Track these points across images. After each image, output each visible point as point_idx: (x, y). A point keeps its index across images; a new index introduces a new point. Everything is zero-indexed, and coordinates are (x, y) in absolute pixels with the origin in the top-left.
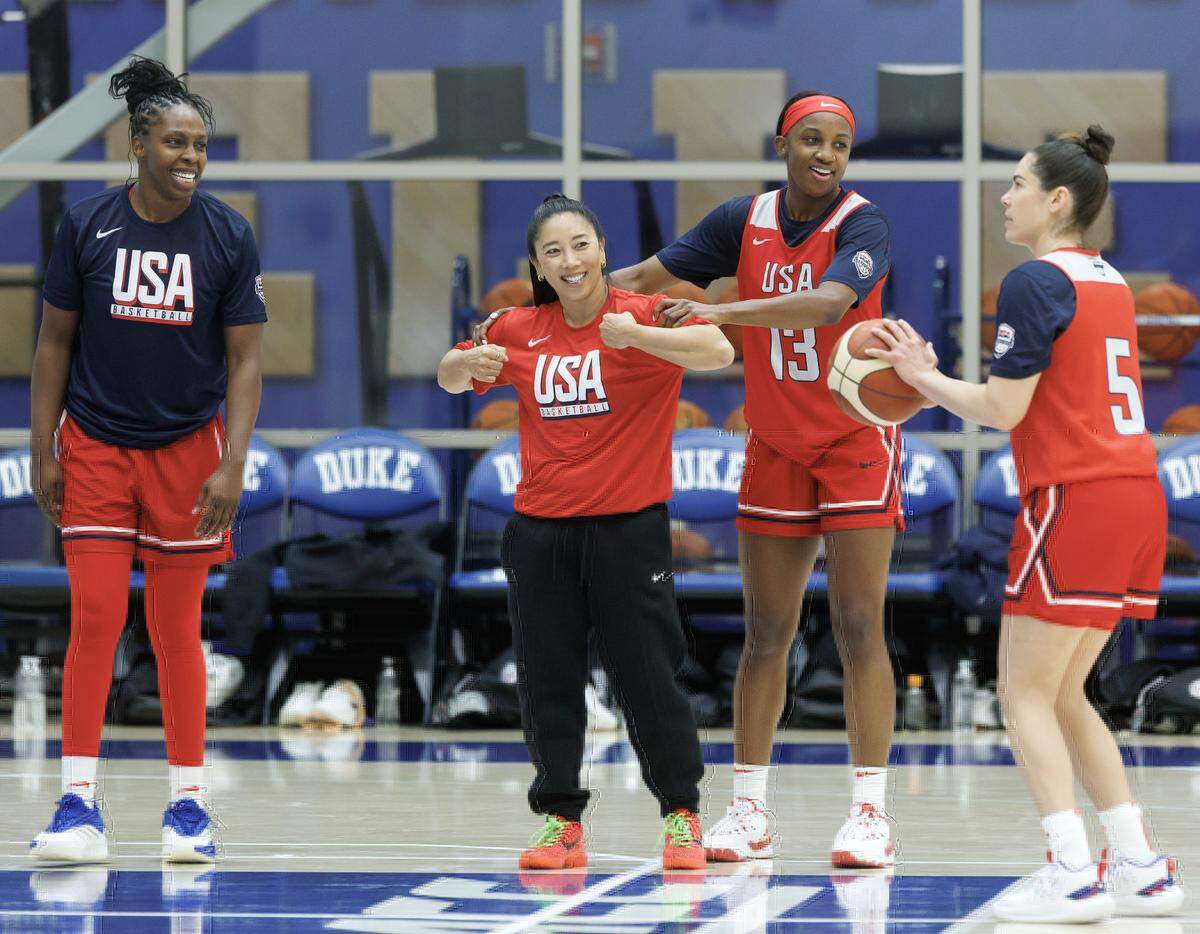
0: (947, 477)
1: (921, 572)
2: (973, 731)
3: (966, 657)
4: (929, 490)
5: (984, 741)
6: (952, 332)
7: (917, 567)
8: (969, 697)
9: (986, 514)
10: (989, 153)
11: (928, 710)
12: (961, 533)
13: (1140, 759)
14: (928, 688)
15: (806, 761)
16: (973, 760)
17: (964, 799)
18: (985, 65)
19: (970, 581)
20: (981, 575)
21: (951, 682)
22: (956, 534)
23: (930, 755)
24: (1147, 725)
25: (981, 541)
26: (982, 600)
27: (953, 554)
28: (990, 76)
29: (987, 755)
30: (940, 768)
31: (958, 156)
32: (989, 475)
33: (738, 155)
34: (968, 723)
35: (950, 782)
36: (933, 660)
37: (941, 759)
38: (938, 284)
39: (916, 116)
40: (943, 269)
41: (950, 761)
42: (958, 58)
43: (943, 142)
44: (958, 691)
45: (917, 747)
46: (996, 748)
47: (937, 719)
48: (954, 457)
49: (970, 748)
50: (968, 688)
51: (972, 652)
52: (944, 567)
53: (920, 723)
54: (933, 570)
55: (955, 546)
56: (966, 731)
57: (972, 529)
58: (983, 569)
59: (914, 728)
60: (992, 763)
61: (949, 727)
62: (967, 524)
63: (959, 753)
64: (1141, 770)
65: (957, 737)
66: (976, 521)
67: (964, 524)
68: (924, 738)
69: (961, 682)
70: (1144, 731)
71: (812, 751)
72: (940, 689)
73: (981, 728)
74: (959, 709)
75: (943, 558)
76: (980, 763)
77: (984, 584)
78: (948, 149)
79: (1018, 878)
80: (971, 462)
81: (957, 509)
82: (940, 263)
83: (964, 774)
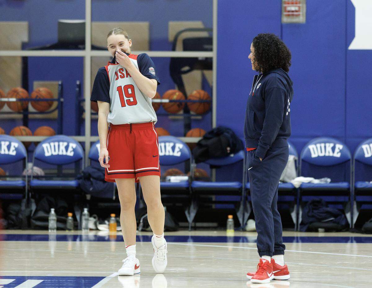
0: (80, 150)
1: (71, 180)
2: (88, 231)
3: (86, 207)
4: (74, 154)
5: (92, 234)
6: (82, 104)
7: (71, 179)
8: (87, 220)
9: (92, 162)
10: (94, 48)
11: (74, 224)
12: (85, 168)
13: (141, 239)
14: (74, 217)
15: (36, 240)
16: (88, 240)
17: (86, 252)
18: (92, 20)
19: (88, 183)
20: (91, 182)
21: (81, 215)
22: (83, 168)
23: (75, 238)
24: (143, 229)
25: (91, 170)
26: (91, 189)
27: (82, 174)
28: (94, 23)
29: (93, 238)
30: (78, 242)
31: (84, 49)
32: (93, 150)
33: (14, 48)
34: (87, 228)
35: (81, 247)
36: (76, 208)
37: (78, 239)
38: (77, 89)
39: (71, 36)
40: (79, 85)
41: (81, 240)
42: (84, 17)
43: (79, 44)
44: (83, 218)
45: (70, 236)
46: (95, 236)
47: (77, 227)
48: (82, 144)
49: (87, 236)
50: (87, 217)
51: (88, 205)
52: (79, 179)
53: (72, 228)
54: (75, 179)
55: (83, 172)
56: (86, 230)
57: (88, 167)
58: (92, 179)
59: (70, 230)
60: (94, 241)
61: (81, 229)
62: (86, 165)
63: (84, 237)
64: (142, 243)
65: (83, 233)
66: (89, 164)
67: (85, 165)
68: (73, 233)
69: (85, 215)
70: (143, 230)
71: (37, 237)
72: (78, 217)
73: (91, 230)
74: (84, 223)
75: (79, 176)
76: (90, 241)
77: (92, 184)
78: (80, 46)
79: (106, 277)
80: (87, 145)
81: (83, 160)
82: (78, 83)
83: (85, 244)
